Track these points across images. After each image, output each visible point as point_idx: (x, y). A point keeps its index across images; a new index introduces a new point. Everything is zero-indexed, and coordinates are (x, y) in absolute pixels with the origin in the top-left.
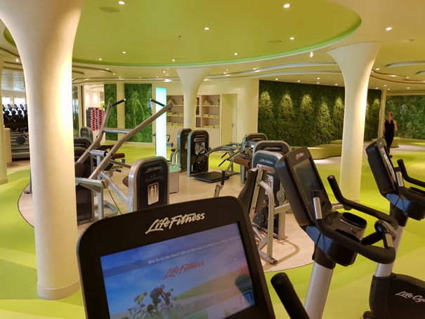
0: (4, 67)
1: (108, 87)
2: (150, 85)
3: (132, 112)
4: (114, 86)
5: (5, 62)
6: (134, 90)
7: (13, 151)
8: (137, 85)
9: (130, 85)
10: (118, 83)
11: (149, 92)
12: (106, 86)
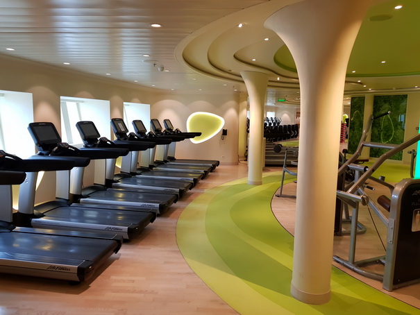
0: (268, 86)
1: (355, 100)
2: (406, 96)
3: (380, 126)
4: (362, 99)
5: (269, 81)
6: (385, 102)
7: (266, 158)
8: (389, 96)
9: (380, 97)
10: (366, 96)
11: (404, 104)
12: (352, 99)
